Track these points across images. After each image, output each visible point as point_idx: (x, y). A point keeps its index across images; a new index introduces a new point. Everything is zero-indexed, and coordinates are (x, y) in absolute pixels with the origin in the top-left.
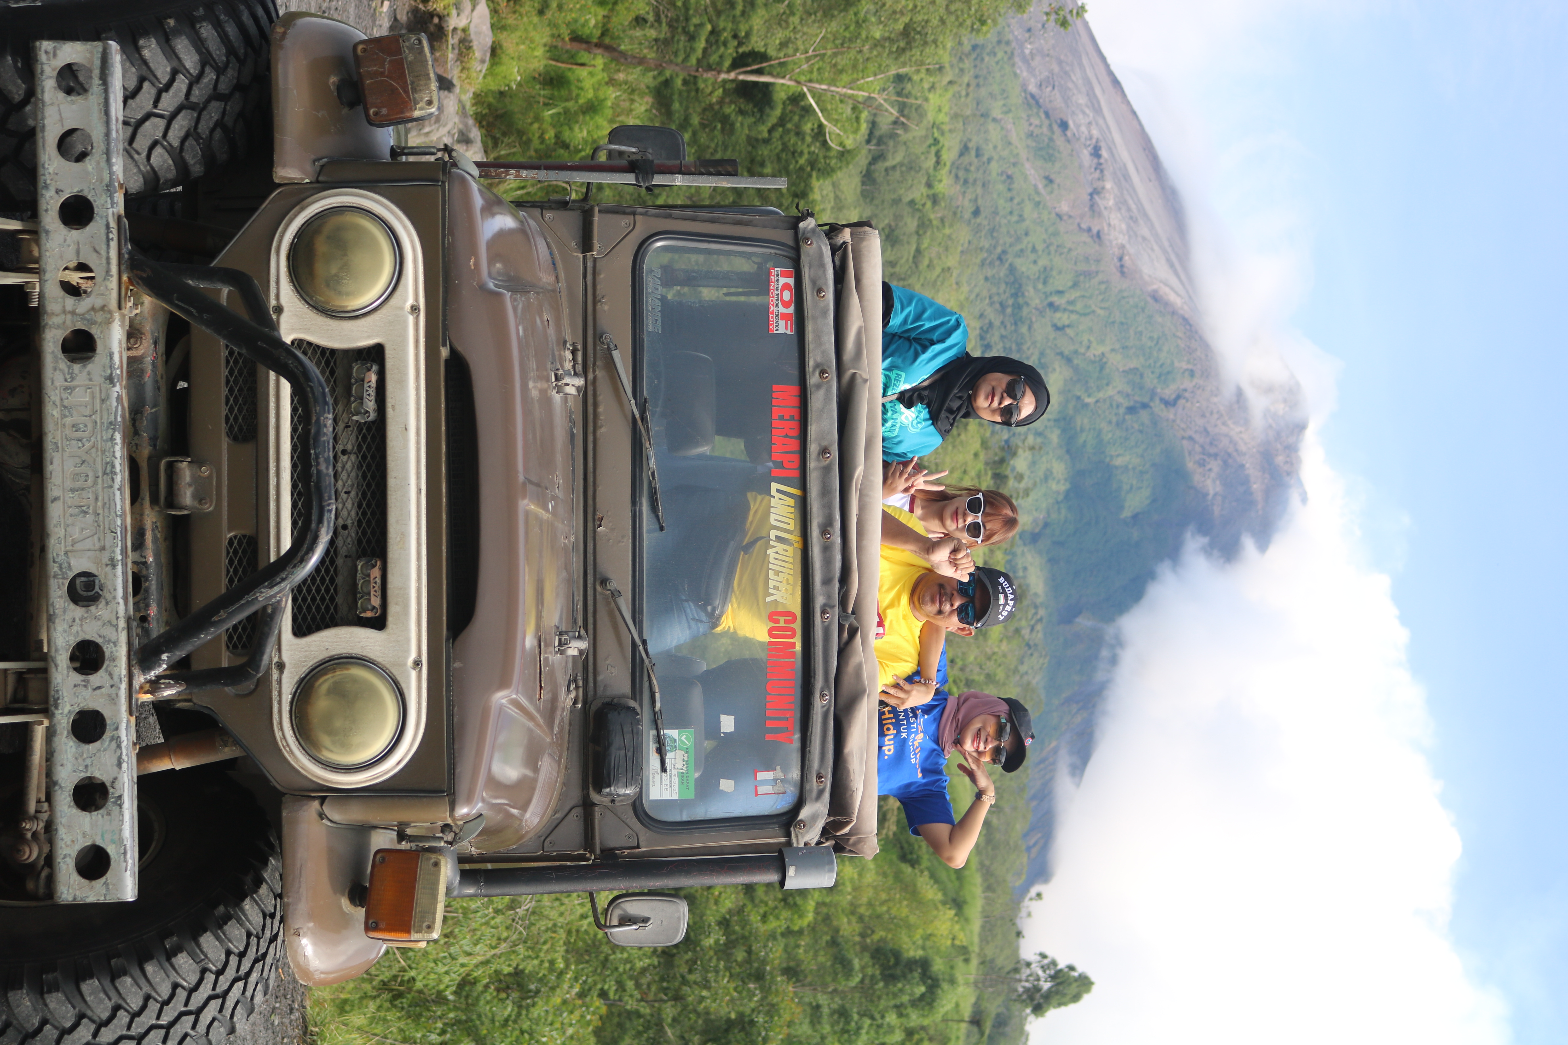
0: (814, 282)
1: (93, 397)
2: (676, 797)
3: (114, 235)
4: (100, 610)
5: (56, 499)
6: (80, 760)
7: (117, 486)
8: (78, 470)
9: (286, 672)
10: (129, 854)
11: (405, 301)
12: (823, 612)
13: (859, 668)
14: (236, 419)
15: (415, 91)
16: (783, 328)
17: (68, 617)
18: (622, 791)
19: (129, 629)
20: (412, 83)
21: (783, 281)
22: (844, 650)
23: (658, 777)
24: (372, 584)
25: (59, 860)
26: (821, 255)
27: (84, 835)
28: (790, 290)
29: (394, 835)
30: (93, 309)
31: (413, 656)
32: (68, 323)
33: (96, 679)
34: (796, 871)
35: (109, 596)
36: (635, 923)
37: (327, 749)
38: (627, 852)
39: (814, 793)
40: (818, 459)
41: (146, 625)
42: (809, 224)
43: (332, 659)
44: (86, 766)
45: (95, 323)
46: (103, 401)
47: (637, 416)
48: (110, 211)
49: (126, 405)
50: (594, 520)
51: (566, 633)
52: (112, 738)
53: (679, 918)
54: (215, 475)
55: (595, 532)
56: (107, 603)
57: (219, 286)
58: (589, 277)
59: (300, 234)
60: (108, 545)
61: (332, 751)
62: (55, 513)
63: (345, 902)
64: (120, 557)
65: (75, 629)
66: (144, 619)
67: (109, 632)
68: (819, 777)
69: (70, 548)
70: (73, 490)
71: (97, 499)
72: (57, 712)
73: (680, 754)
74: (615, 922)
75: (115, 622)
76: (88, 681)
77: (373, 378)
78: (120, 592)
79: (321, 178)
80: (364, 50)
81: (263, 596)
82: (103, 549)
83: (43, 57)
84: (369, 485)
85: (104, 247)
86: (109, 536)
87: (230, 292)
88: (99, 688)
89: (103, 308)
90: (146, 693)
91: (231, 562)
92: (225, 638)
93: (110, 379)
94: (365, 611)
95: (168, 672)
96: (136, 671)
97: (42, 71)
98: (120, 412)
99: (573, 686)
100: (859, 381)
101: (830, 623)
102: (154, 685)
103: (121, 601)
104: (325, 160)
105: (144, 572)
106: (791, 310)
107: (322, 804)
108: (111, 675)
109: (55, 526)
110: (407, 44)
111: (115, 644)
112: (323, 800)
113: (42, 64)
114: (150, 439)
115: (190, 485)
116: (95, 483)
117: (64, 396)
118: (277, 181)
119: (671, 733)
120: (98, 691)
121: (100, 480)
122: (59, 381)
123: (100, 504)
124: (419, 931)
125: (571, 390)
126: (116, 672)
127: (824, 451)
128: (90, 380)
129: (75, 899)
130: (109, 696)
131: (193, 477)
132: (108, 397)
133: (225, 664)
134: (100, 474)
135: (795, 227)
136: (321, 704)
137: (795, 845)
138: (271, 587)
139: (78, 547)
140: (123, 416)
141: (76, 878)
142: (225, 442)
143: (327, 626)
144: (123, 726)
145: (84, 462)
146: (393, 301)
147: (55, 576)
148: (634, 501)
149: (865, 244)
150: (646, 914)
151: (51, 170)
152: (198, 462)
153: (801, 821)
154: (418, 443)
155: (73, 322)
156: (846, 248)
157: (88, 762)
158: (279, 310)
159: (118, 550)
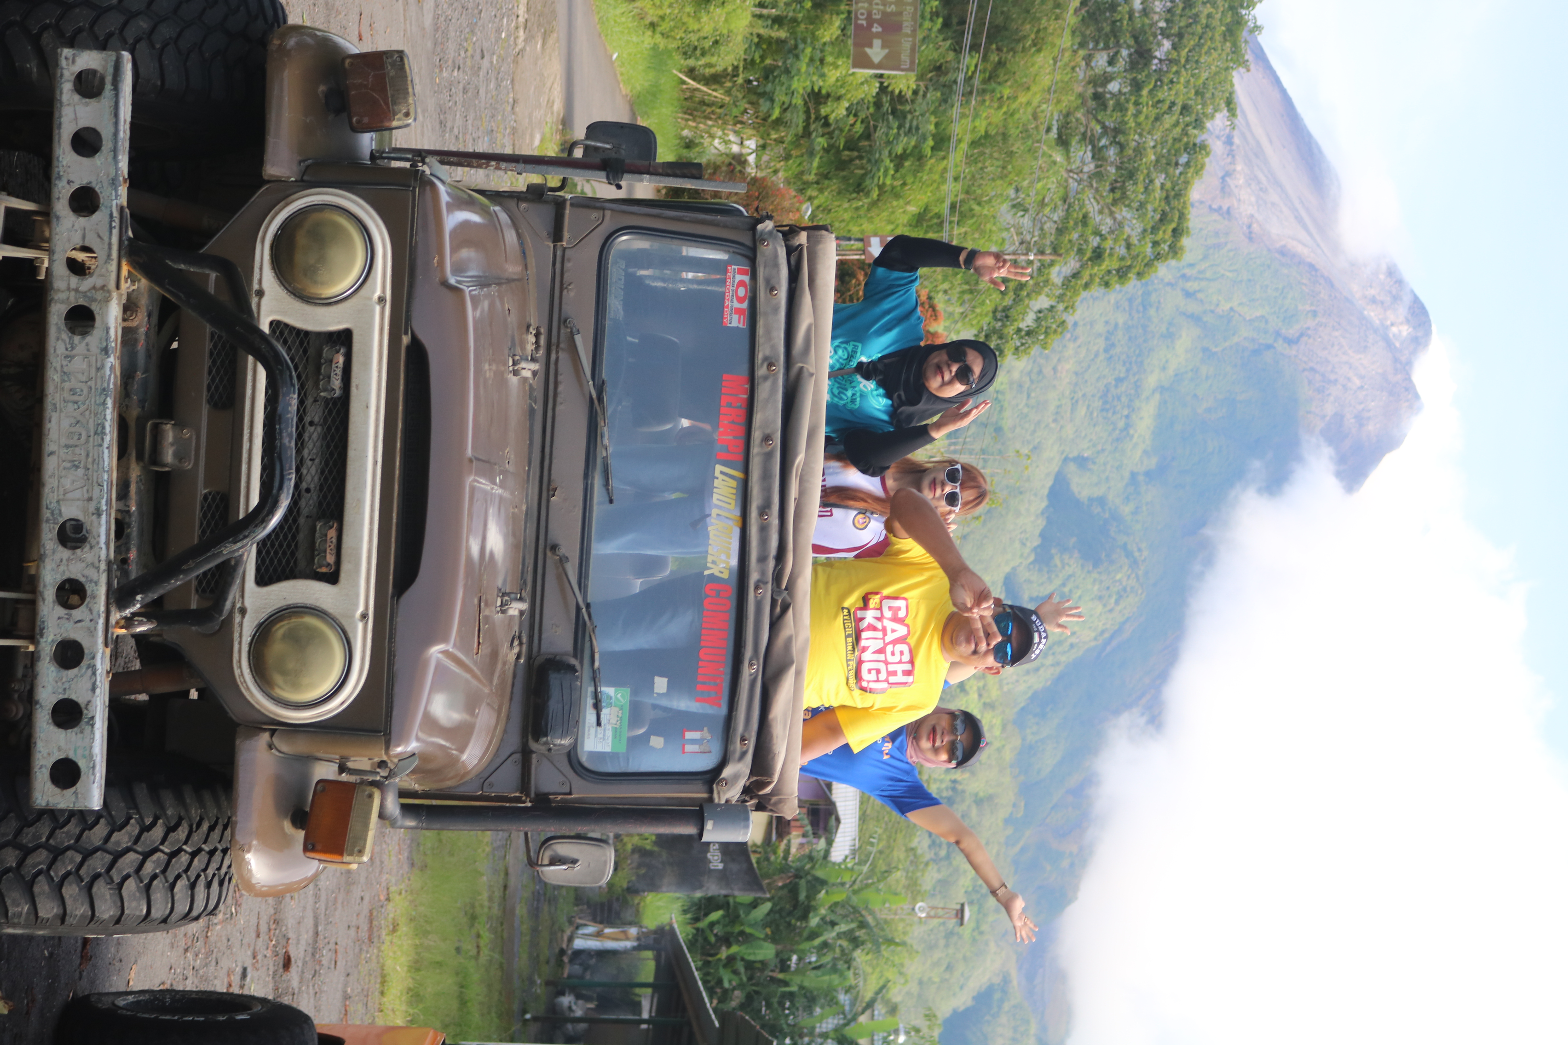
0: (768, 281)
1: (90, 366)
2: (608, 749)
3: (116, 223)
4: (85, 553)
5: (52, 453)
6: (59, 684)
7: (106, 445)
8: (73, 429)
9: (247, 617)
10: (98, 768)
11: (374, 292)
12: (757, 588)
13: (789, 641)
14: (217, 388)
15: (395, 103)
16: (735, 321)
17: (57, 557)
18: (558, 742)
19: (109, 571)
20: (393, 96)
21: (739, 278)
22: (776, 623)
23: (593, 731)
24: (329, 544)
25: (36, 769)
26: (776, 256)
27: (59, 749)
28: (745, 286)
29: (335, 767)
30: (94, 288)
31: (361, 609)
32: (72, 299)
33: (77, 614)
34: (714, 825)
35: (93, 542)
36: (564, 864)
37: (279, 687)
38: (559, 797)
39: (737, 755)
40: (761, 445)
41: (126, 566)
42: (768, 226)
43: (288, 608)
44: (65, 689)
45: (95, 300)
46: (98, 369)
47: (594, 396)
48: (114, 202)
49: (118, 373)
50: (548, 490)
51: (508, 594)
52: (89, 667)
53: (605, 862)
54: (194, 437)
55: (548, 501)
56: (91, 548)
57: (207, 271)
58: (558, 265)
59: (283, 227)
60: (95, 497)
61: (283, 689)
62: (51, 465)
63: (287, 825)
64: (104, 508)
65: (62, 568)
66: (125, 561)
67: (92, 573)
68: (743, 739)
69: (61, 497)
70: (67, 446)
71: (88, 455)
72: (42, 641)
73: (615, 710)
74: (546, 862)
75: (97, 564)
76: (70, 615)
77: (341, 359)
78: (103, 539)
79: (305, 178)
80: (352, 64)
81: (228, 550)
82: (90, 499)
83: (63, 63)
84: (331, 454)
85: (107, 234)
86: (97, 489)
87: (217, 277)
88: (80, 621)
89: (103, 288)
90: (122, 627)
91: (205, 516)
92: (194, 583)
93: (106, 351)
94: (320, 567)
95: (143, 610)
96: (113, 609)
97: (62, 75)
98: (112, 380)
99: (516, 643)
100: (805, 374)
101: (763, 598)
102: (128, 622)
103: (104, 546)
104: (310, 162)
105: (127, 520)
106: (745, 305)
107: (272, 736)
108: (91, 610)
109: (50, 477)
110: (390, 60)
111: (96, 583)
112: (273, 732)
113: (62, 68)
114: (139, 401)
115: (172, 444)
116: (87, 442)
117: (64, 363)
118: (266, 178)
119: (607, 691)
120: (79, 625)
121: (91, 439)
122: (61, 348)
123: (90, 460)
124: (351, 854)
125: (527, 374)
126: (95, 608)
127: (767, 438)
128: (88, 350)
129: (48, 804)
130: (89, 629)
131: (175, 437)
132: (103, 366)
133: (194, 606)
134: (92, 434)
135: (753, 228)
136: (277, 648)
137: (716, 801)
138: (235, 543)
139: (69, 496)
140: (115, 384)
141: (50, 787)
142: (205, 409)
143: (287, 578)
144: (99, 656)
145: (78, 422)
146: (362, 292)
147: (47, 521)
148: (587, 475)
149: (821, 246)
150: (575, 856)
151: (64, 163)
152: (180, 425)
153: (724, 779)
154: (377, 419)
155: (76, 299)
156: (802, 250)
157: (67, 685)
158: (260, 293)
159: (104, 502)
